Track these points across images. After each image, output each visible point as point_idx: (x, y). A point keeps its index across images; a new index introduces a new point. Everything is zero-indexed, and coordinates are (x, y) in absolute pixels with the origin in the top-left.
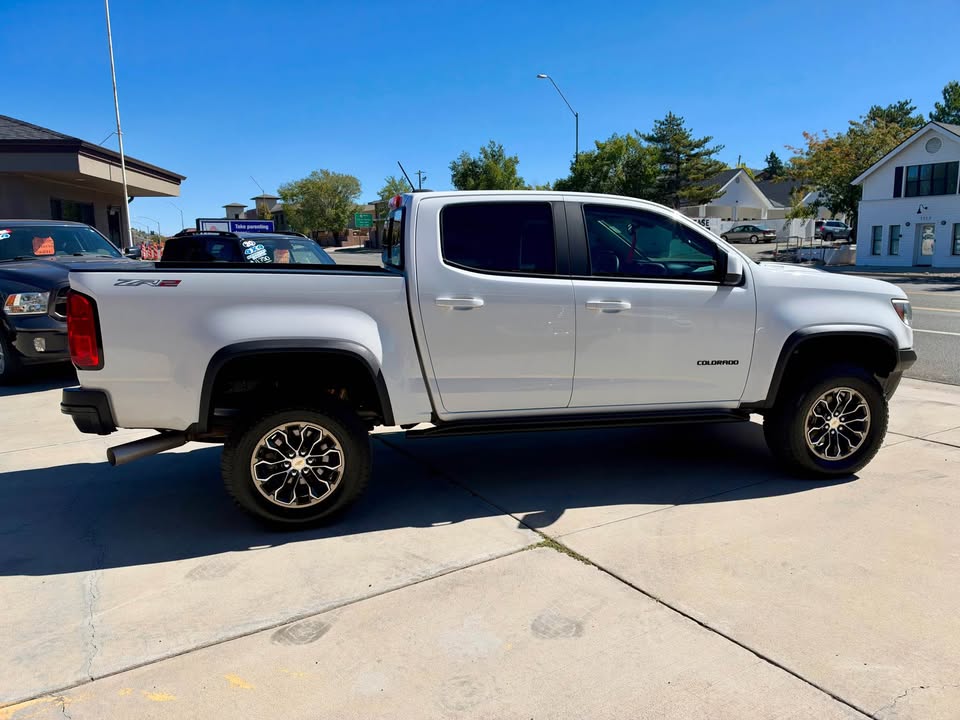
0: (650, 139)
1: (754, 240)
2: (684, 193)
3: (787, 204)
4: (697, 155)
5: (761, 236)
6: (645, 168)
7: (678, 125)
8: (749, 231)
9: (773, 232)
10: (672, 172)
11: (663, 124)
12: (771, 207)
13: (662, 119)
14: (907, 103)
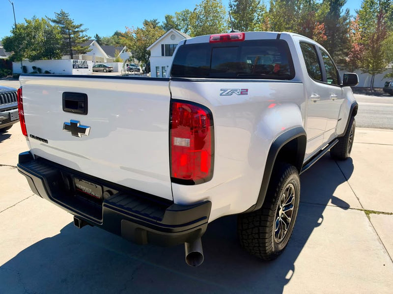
0: (54, 21)
1: (105, 71)
2: (75, 49)
3: (113, 56)
4: (78, 32)
5: (107, 69)
6: (55, 35)
7: (67, 16)
8: (102, 67)
9: (112, 68)
10: (67, 38)
11: (59, 15)
12: (107, 57)
13: (59, 13)
14: (156, 20)
